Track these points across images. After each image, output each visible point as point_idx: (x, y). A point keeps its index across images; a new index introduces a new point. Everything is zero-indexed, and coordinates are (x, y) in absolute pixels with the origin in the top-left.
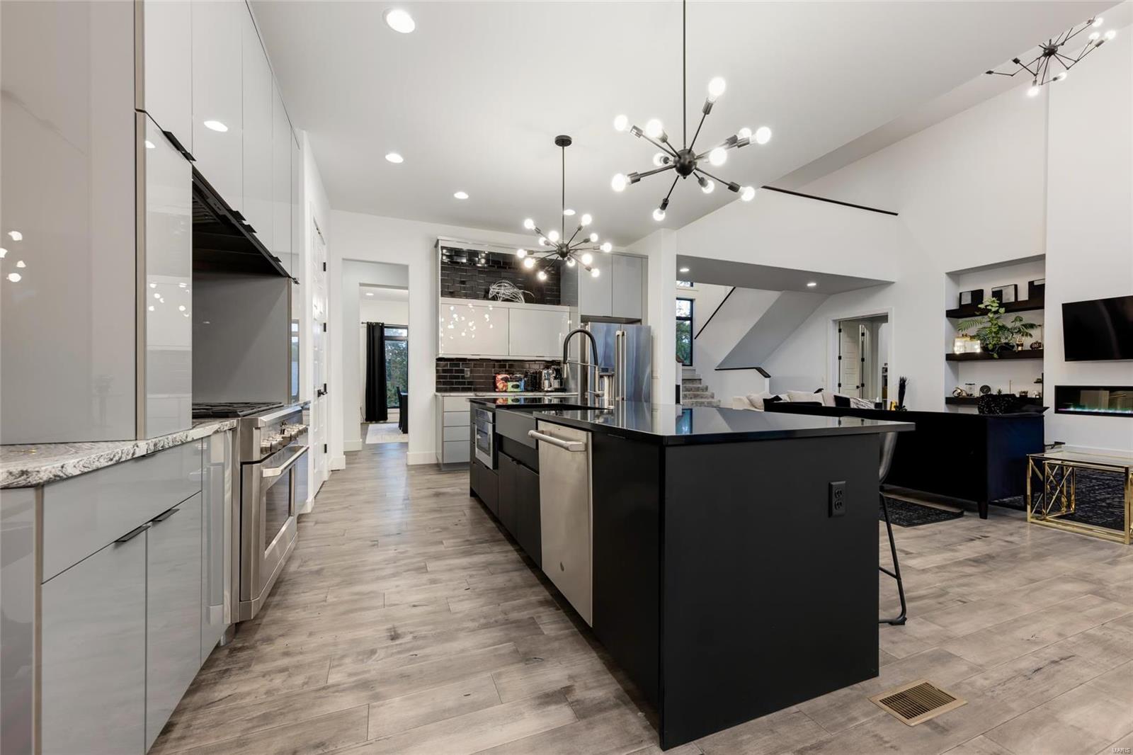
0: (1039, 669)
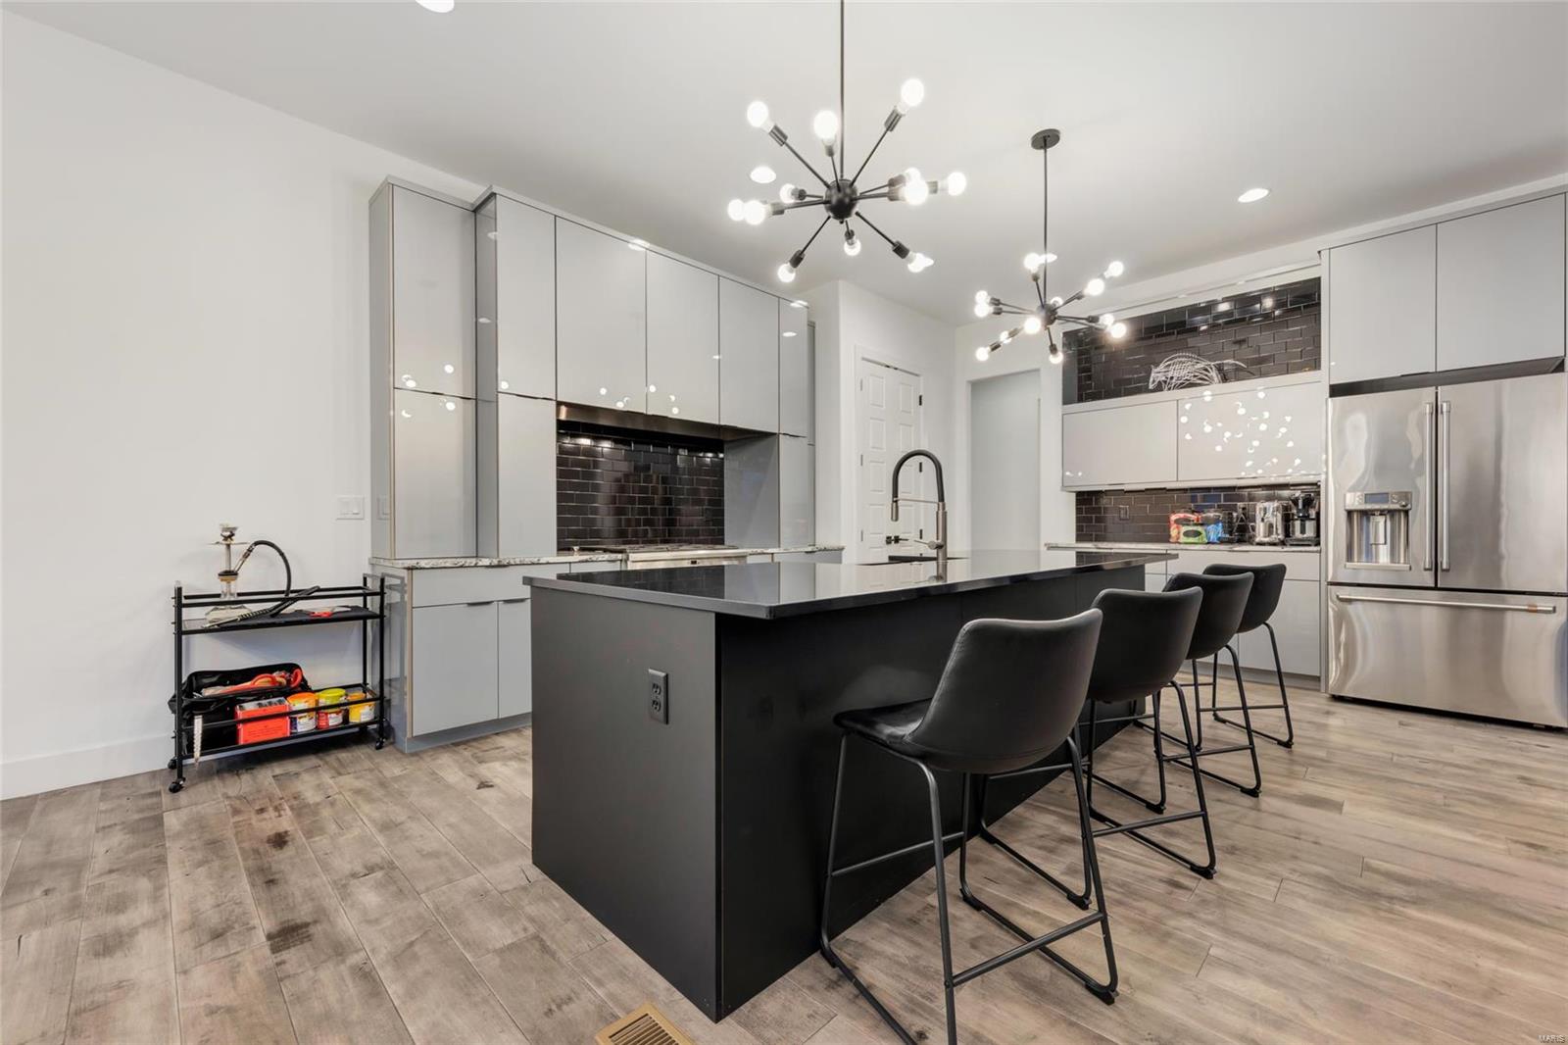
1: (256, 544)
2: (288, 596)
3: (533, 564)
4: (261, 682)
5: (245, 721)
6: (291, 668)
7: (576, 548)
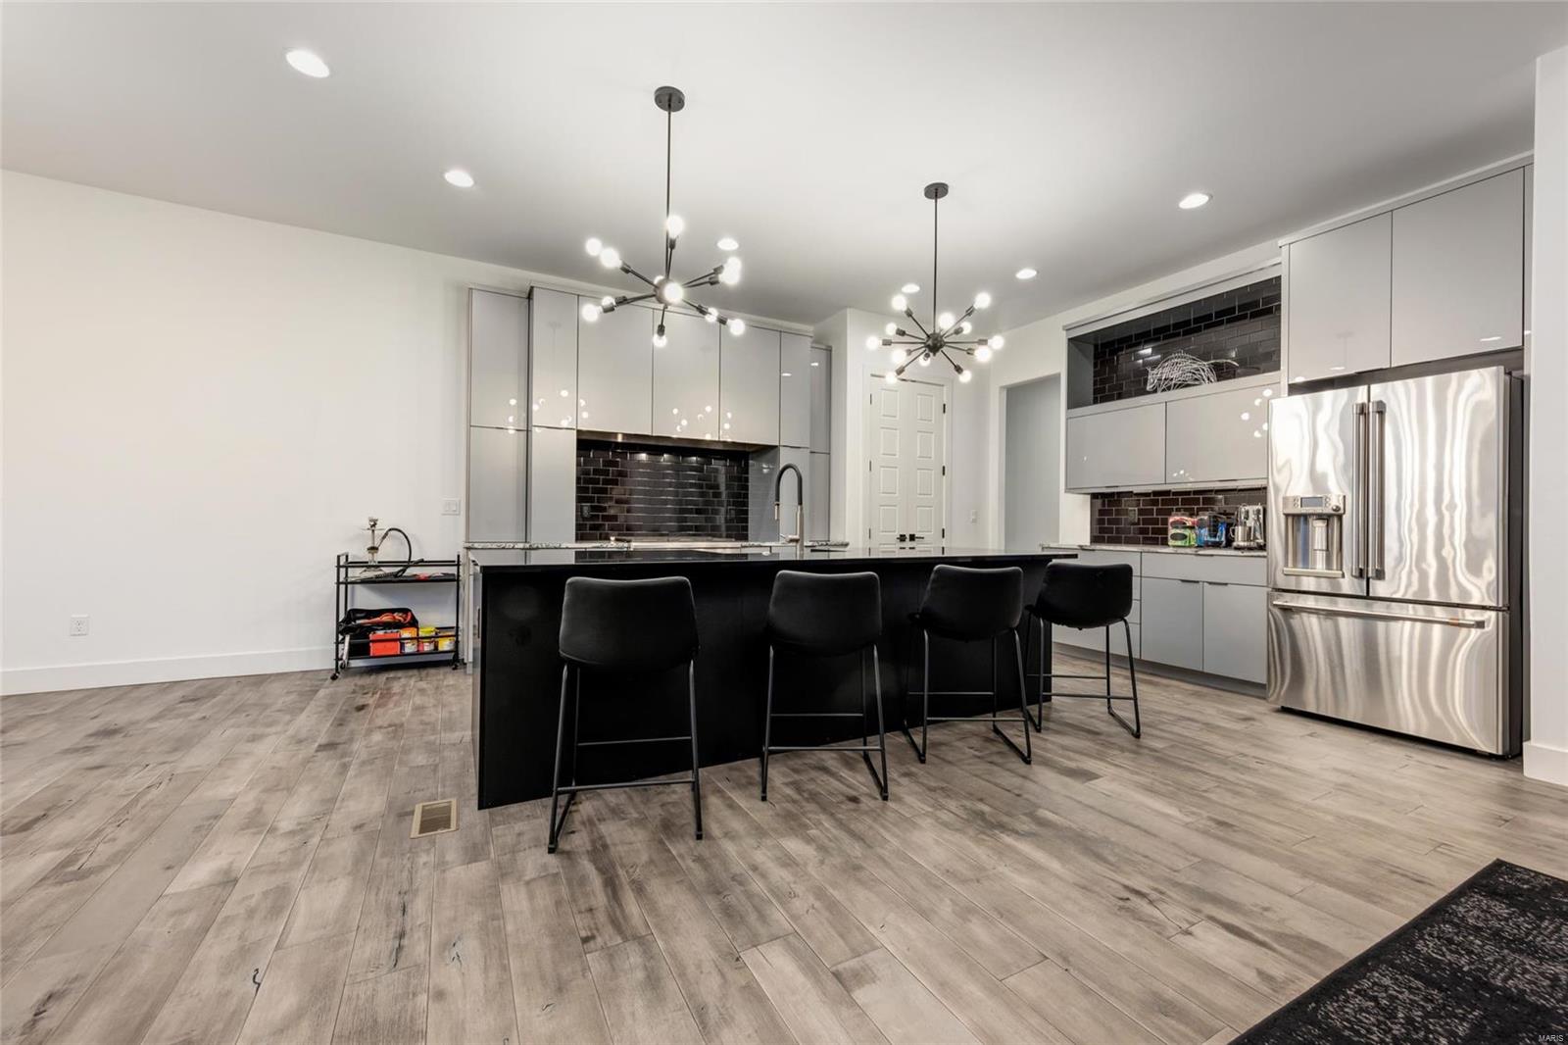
0: (404, 910)
1: (390, 530)
2: (409, 564)
3: (556, 548)
4: (385, 618)
5: (374, 641)
6: (405, 611)
7: (612, 538)
